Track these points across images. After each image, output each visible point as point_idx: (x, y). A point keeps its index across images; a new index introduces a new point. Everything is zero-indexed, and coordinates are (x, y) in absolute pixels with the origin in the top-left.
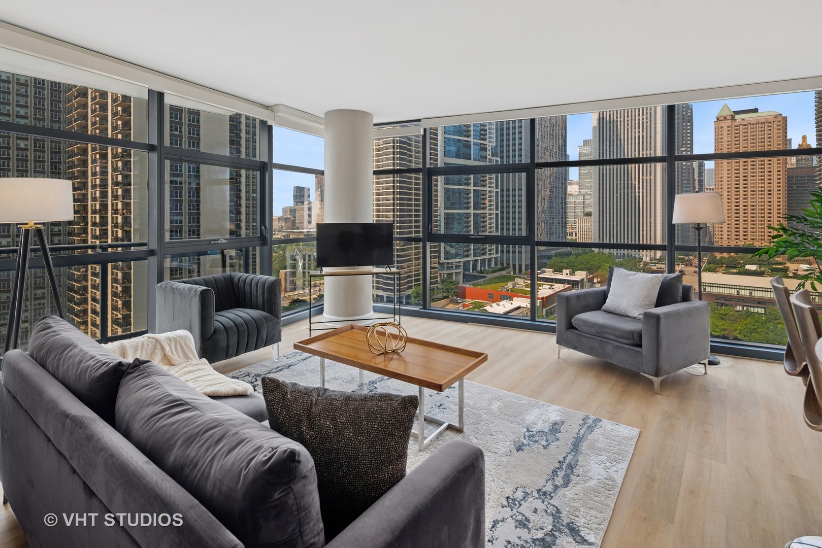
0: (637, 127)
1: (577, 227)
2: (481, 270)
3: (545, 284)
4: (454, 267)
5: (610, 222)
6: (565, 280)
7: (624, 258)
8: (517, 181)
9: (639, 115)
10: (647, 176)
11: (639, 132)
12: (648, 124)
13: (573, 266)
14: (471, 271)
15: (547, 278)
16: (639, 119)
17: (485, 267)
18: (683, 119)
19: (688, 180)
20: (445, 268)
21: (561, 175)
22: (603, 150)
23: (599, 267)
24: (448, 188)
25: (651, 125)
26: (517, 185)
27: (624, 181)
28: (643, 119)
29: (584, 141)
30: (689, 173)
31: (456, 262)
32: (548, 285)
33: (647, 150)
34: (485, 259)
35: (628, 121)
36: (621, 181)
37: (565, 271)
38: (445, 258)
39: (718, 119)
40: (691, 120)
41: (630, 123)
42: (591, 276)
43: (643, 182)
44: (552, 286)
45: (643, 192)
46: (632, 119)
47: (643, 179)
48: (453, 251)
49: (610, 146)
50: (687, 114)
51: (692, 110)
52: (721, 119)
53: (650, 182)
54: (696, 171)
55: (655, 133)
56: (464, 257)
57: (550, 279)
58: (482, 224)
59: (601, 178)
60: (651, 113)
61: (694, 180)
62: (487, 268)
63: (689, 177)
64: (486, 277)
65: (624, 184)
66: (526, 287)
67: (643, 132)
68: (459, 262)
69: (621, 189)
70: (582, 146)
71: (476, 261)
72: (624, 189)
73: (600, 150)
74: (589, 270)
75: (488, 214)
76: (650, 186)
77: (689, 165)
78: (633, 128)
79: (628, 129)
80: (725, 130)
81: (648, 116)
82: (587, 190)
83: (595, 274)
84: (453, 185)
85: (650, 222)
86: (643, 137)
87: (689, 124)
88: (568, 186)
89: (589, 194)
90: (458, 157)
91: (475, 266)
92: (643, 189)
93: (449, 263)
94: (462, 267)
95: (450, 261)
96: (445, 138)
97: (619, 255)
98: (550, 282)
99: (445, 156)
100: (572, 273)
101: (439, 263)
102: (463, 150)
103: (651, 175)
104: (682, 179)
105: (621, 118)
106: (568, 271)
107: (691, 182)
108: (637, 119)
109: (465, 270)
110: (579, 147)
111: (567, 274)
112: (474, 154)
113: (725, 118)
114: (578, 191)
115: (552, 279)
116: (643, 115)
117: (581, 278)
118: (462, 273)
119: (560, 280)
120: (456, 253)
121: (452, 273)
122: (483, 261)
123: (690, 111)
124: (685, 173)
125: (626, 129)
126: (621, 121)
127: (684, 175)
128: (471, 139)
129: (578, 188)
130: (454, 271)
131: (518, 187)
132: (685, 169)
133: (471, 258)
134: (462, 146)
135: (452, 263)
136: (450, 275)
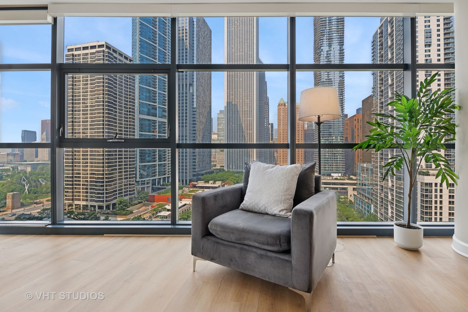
0: (245, 106)
1: (217, 157)
2: (163, 184)
3: (200, 190)
4: (146, 183)
5: (233, 154)
6: (210, 187)
7: (239, 173)
8: (184, 131)
9: (246, 100)
10: (249, 131)
11: (246, 108)
12: (250, 105)
13: (215, 179)
14: (157, 185)
15: (201, 186)
16: (246, 102)
17: (165, 182)
18: (265, 103)
19: (267, 134)
20: (140, 184)
21: (208, 129)
22: (229, 116)
23: (228, 179)
24: (142, 134)
25: (251, 105)
26: (184, 133)
27: (239, 133)
28: (248, 102)
29: (220, 111)
30: (267, 130)
31: (147, 180)
32: (202, 190)
33: (249, 118)
34: (165, 178)
35: (241, 102)
36: (238, 133)
37: (210, 182)
38: (140, 178)
39: (279, 105)
40: (268, 105)
41: (242, 103)
42: (224, 184)
43: (248, 134)
44: (203, 190)
45: (248, 139)
46: (243, 101)
47: (248, 132)
48: (145, 173)
49: (233, 114)
50: (267, 101)
51: (268, 99)
52: (280, 105)
53: (251, 134)
54: (270, 129)
55: (253, 109)
56: (152, 176)
57: (202, 187)
58: (163, 156)
59: (229, 131)
60: (251, 99)
61: (270, 134)
62: (166, 183)
63: (267, 132)
64: (166, 188)
65: (239, 134)
66: (189, 192)
67: (248, 108)
68: (149, 180)
69: (238, 137)
70: (219, 114)
71: (160, 179)
72: (239, 137)
73: (228, 116)
74: (223, 181)
75: (167, 150)
76: (251, 136)
77: (267, 126)
78: (243, 106)
79: (241, 106)
80: (282, 110)
81: (250, 100)
82: (221, 138)
83: (225, 183)
84: (145, 132)
85: (251, 154)
86: (248, 111)
87: (267, 106)
88: (212, 135)
89: (222, 140)
90: (148, 114)
91: (159, 183)
92: (248, 137)
93: (142, 181)
94: (151, 183)
95: (143, 180)
96: (140, 102)
97: (237, 172)
98: (202, 189)
99: (140, 114)
100: (214, 183)
101: (136, 181)
102: (152, 111)
103: (251, 131)
104: (264, 133)
105: (238, 100)
106: (212, 182)
107: (268, 134)
108: (245, 101)
109: (153, 185)
110: (218, 114)
111: (211, 184)
112: (158, 114)
113: (282, 104)
114: (217, 138)
115: (204, 187)
116: (248, 100)
117: (219, 185)
118: (151, 187)
119: (208, 187)
120: (147, 175)
121: (145, 187)
122: (164, 178)
123: (268, 100)
124: (266, 130)
125: (240, 106)
126: (238, 101)
127: (265, 131)
128: (157, 104)
129: (217, 136)
130: (146, 186)
131: (185, 134)
132: (266, 128)
133: (157, 177)
134: (151, 108)
135: (144, 180)
136: (143, 189)
